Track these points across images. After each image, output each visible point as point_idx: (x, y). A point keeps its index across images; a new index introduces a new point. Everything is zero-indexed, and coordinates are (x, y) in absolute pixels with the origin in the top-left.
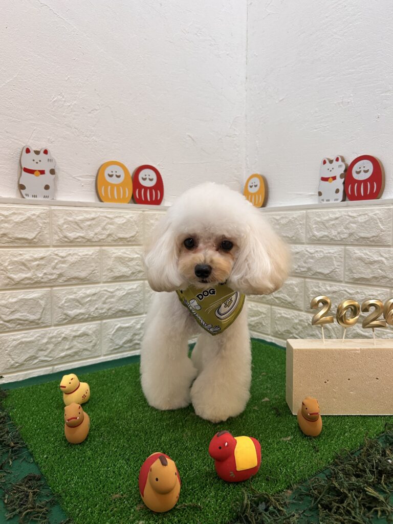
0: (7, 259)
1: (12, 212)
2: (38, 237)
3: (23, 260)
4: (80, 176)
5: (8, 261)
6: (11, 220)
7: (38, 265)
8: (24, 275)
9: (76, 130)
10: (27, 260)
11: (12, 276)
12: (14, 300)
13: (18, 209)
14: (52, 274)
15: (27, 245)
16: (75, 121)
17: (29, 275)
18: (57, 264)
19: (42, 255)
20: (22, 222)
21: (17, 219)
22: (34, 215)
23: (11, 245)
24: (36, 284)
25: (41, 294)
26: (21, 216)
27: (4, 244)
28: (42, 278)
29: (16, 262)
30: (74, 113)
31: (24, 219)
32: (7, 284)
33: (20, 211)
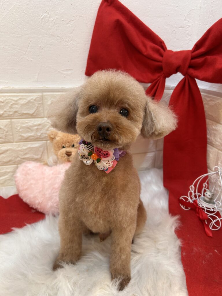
0: (19, 126)
1: (19, 98)
2: (36, 112)
3: (28, 126)
4: (63, 71)
5: (20, 126)
6: (18, 103)
7: (37, 129)
8: (29, 134)
9: (59, 38)
10: (31, 126)
11: (23, 135)
12: (25, 148)
13: (22, 96)
14: (46, 134)
15: (30, 117)
16: (57, 31)
17: (32, 134)
18: (48, 128)
19: (39, 123)
20: (26, 104)
21: (22, 102)
22: (32, 99)
23: (21, 117)
24: (37, 139)
25: (40, 145)
26: (25, 100)
27: (17, 116)
28: (40, 136)
29: (24, 127)
30: (57, 25)
31: (26, 102)
32: (21, 139)
33: (24, 97)
